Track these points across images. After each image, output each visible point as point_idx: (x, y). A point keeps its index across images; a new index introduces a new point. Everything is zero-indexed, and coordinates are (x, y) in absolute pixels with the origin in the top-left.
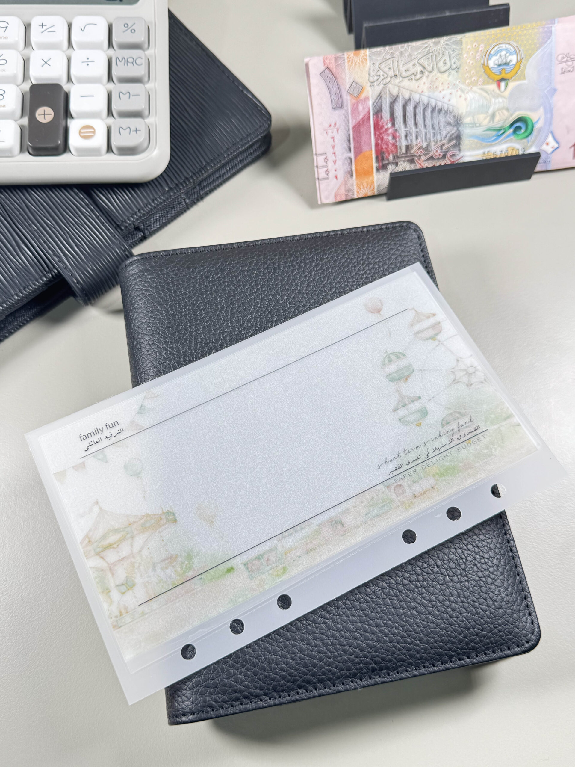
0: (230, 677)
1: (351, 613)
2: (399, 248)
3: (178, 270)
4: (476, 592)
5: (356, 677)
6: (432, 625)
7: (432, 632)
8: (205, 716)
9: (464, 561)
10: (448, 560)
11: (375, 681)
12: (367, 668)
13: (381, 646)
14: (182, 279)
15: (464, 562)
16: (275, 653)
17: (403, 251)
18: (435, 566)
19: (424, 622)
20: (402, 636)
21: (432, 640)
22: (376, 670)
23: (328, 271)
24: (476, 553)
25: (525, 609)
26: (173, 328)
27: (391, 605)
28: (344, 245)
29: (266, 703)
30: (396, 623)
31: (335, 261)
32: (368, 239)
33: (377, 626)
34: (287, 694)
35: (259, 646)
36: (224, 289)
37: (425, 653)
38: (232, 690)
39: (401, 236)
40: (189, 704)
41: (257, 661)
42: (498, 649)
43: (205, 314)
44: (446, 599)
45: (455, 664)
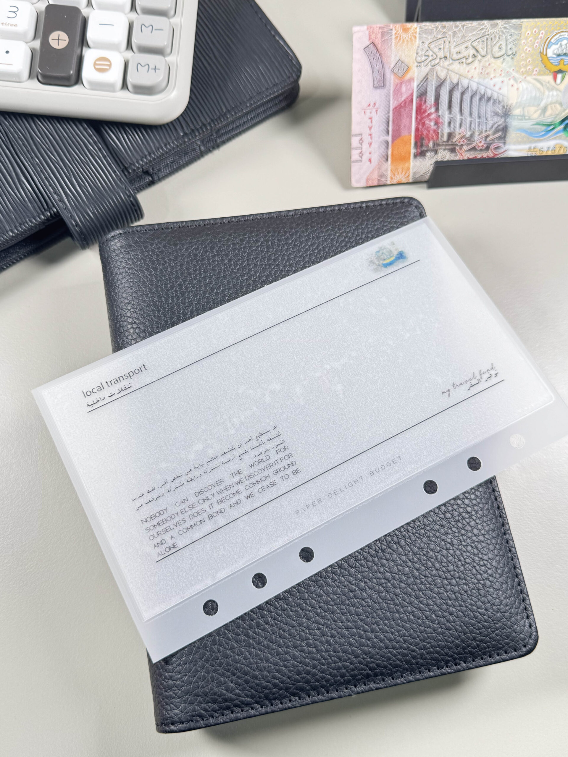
0: (220, 686)
1: (346, 619)
3: (165, 246)
4: (475, 595)
5: (350, 684)
6: (428, 630)
7: (428, 637)
8: (195, 726)
9: (463, 563)
10: (446, 562)
11: (370, 687)
12: (361, 674)
13: (376, 652)
14: (168, 257)
15: (462, 565)
16: (267, 660)
18: (433, 569)
19: (421, 627)
20: (398, 642)
21: (428, 645)
22: (371, 676)
23: (325, 250)
24: (475, 555)
25: (523, 612)
26: (159, 311)
27: (387, 609)
28: (342, 222)
29: (258, 712)
30: (392, 628)
31: (332, 240)
32: (367, 216)
33: (372, 632)
34: (279, 702)
35: (250, 653)
36: (214, 268)
37: (422, 658)
38: (222, 699)
39: (402, 213)
40: (178, 714)
41: (249, 669)
42: (495, 653)
43: (193, 296)
44: (444, 603)
45: (451, 669)
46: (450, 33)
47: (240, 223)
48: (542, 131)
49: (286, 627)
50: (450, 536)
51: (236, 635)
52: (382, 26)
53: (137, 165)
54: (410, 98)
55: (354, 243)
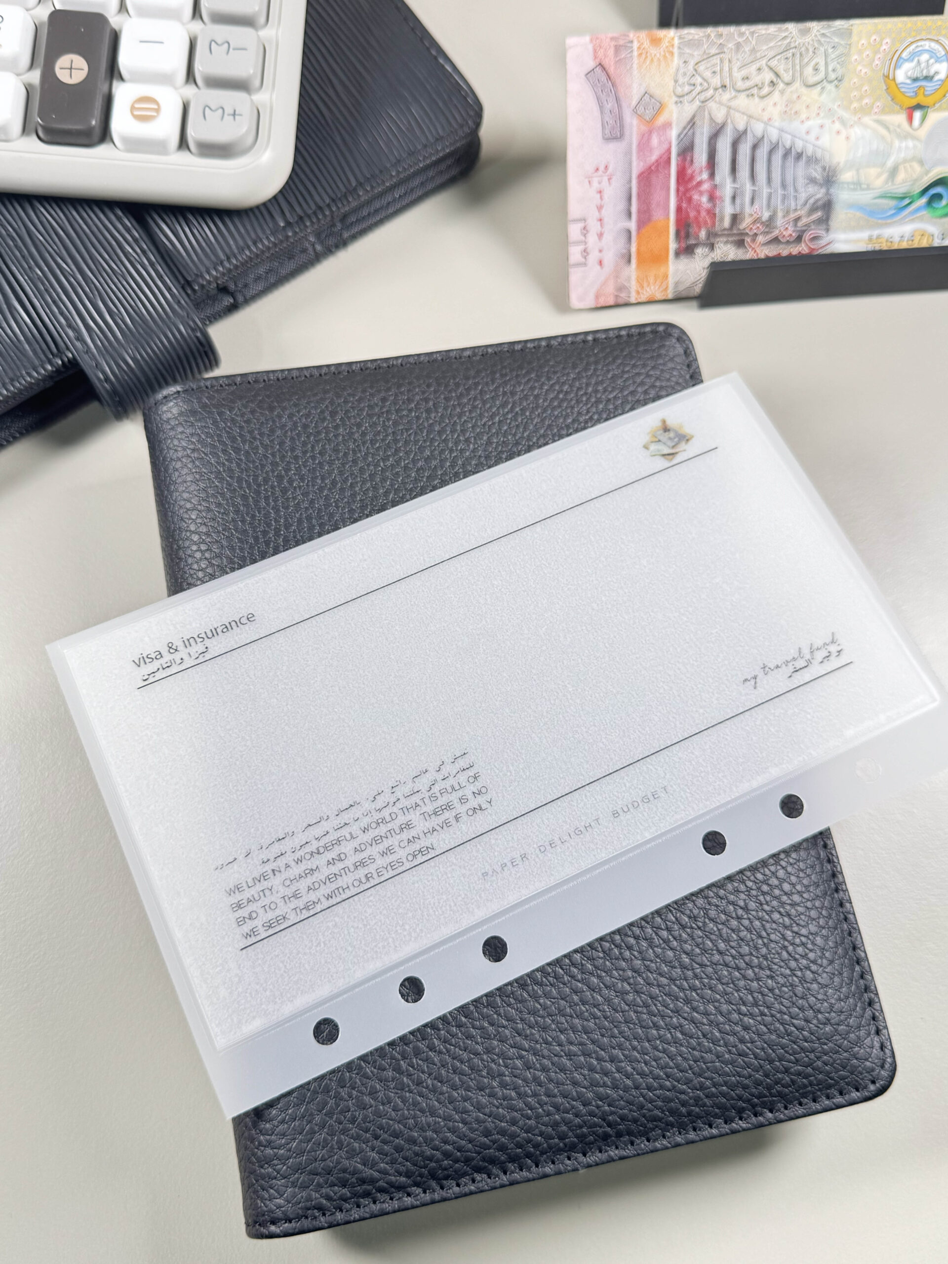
0: (353, 1157)
1: (568, 1039)
2: (651, 373)
3: (253, 412)
4: (786, 996)
5: (575, 1150)
6: (708, 1056)
7: (708, 1068)
8: (310, 1226)
9: (765, 941)
10: (737, 940)
11: (609, 1156)
12: (594, 1133)
13: (618, 1095)
14: (259, 429)
15: (764, 944)
16: (433, 1113)
17: (657, 379)
18: (715, 952)
19: (694, 1052)
20: (656, 1078)
21: (708, 1083)
22: (610, 1136)
23: (525, 415)
24: (786, 927)
25: (870, 1024)
26: (243, 522)
27: (637, 1022)
28: (553, 366)
29: (418, 1200)
30: (646, 1054)
31: (537, 397)
32: (596, 355)
33: (612, 1060)
34: (454, 1183)
35: (404, 1101)
36: (336, 448)
37: (697, 1105)
38: (356, 1179)
39: (654, 350)
40: (282, 1205)
41: (402, 1127)
42: (822, 1094)
43: (302, 494)
44: (734, 1010)
45: (748, 1123)
46: (730, 45)
47: (381, 371)
48: (890, 209)
49: (465, 1056)
50: (743, 896)
51: (379, 1069)
52: (615, 35)
53: (208, 277)
54: (665, 157)
55: (573, 402)
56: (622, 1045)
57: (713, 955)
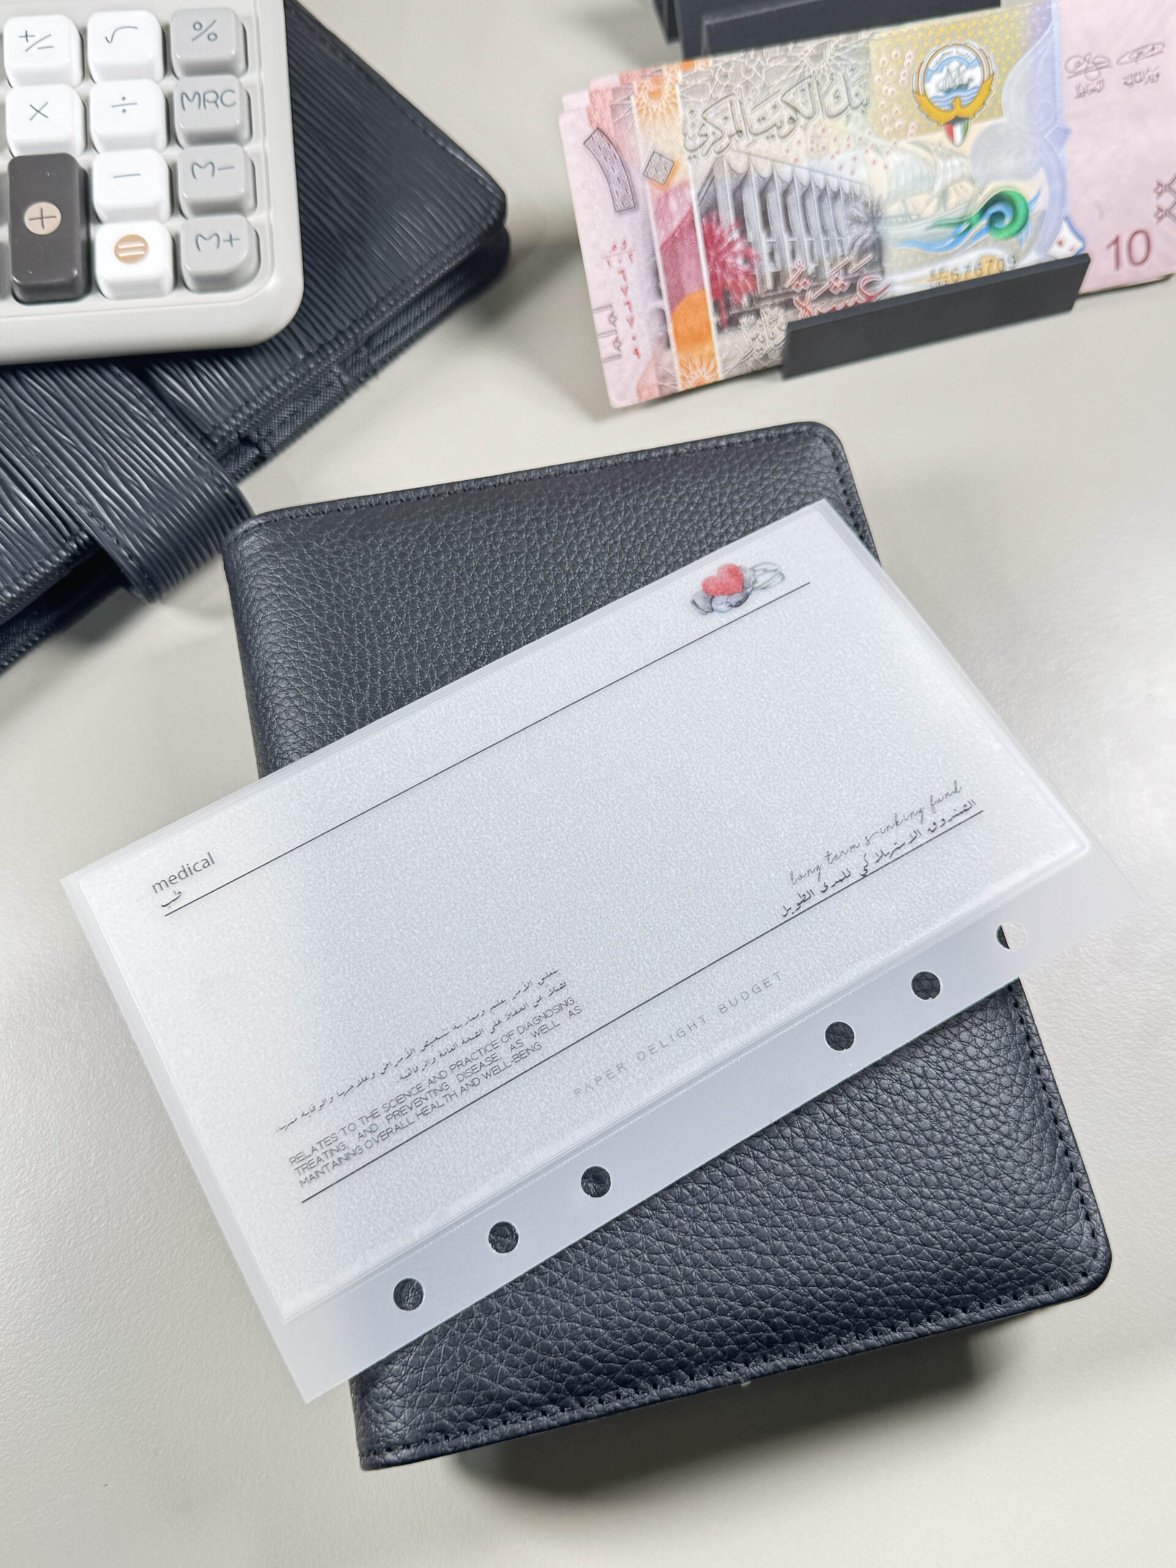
0: (478, 1370)
1: (722, 1230)
2: (795, 478)
3: (343, 542)
4: (976, 1176)
5: (736, 1359)
6: (887, 1247)
7: (887, 1261)
8: (432, 1451)
9: (949, 1113)
10: (916, 1113)
11: (776, 1366)
12: (757, 1339)
13: (784, 1294)
14: (351, 561)
15: (948, 1117)
16: (569, 1317)
17: (802, 484)
18: (890, 1127)
19: (871, 1242)
20: (827, 1272)
21: (888, 1278)
22: (776, 1342)
23: (651, 531)
24: (972, 1097)
25: (1078, 1208)
26: (335, 663)
27: (802, 1208)
28: (681, 476)
29: (555, 1420)
30: (814, 1246)
31: (664, 511)
32: (730, 461)
33: (774, 1255)
34: (596, 1399)
35: (536, 1305)
36: (437, 577)
37: (876, 1303)
38: (483, 1395)
39: (797, 453)
40: (399, 1427)
41: (534, 1334)
42: (1025, 1290)
43: (401, 630)
44: (915, 1193)
45: (937, 1325)
47: (487, 490)
49: (604, 1251)
50: (920, 1062)
55: (707, 514)
56: (785, 1235)
57: (888, 1130)
